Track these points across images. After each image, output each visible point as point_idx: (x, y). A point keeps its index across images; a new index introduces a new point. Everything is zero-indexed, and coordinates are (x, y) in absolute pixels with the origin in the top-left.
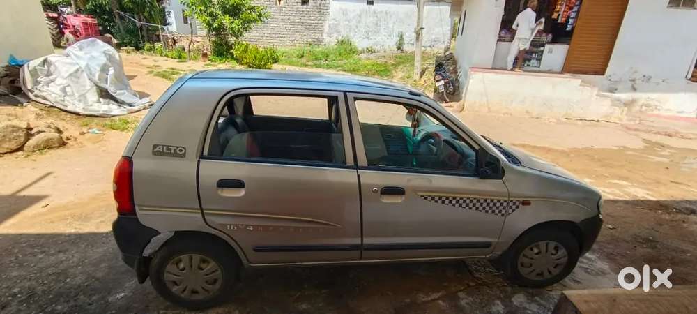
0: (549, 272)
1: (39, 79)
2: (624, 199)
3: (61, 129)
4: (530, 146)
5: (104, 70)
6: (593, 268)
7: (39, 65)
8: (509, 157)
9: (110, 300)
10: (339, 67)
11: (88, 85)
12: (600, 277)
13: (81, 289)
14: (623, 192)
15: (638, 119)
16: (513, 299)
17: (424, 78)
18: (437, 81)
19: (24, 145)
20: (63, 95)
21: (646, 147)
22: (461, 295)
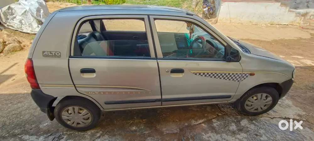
0: (261, 108)
1: (8, 17)
2: (300, 66)
3: (21, 41)
4: (251, 40)
5: (38, 10)
6: (284, 104)
7: (6, 10)
8: (243, 48)
9: (40, 127)
10: (155, 3)
11: (32, 19)
12: (287, 109)
13: (27, 122)
14: (300, 62)
15: (309, 23)
16: (241, 123)
17: (198, 7)
18: (204, 8)
19: (3, 50)
20: (21, 24)
21: (312, 38)
22: (214, 120)
